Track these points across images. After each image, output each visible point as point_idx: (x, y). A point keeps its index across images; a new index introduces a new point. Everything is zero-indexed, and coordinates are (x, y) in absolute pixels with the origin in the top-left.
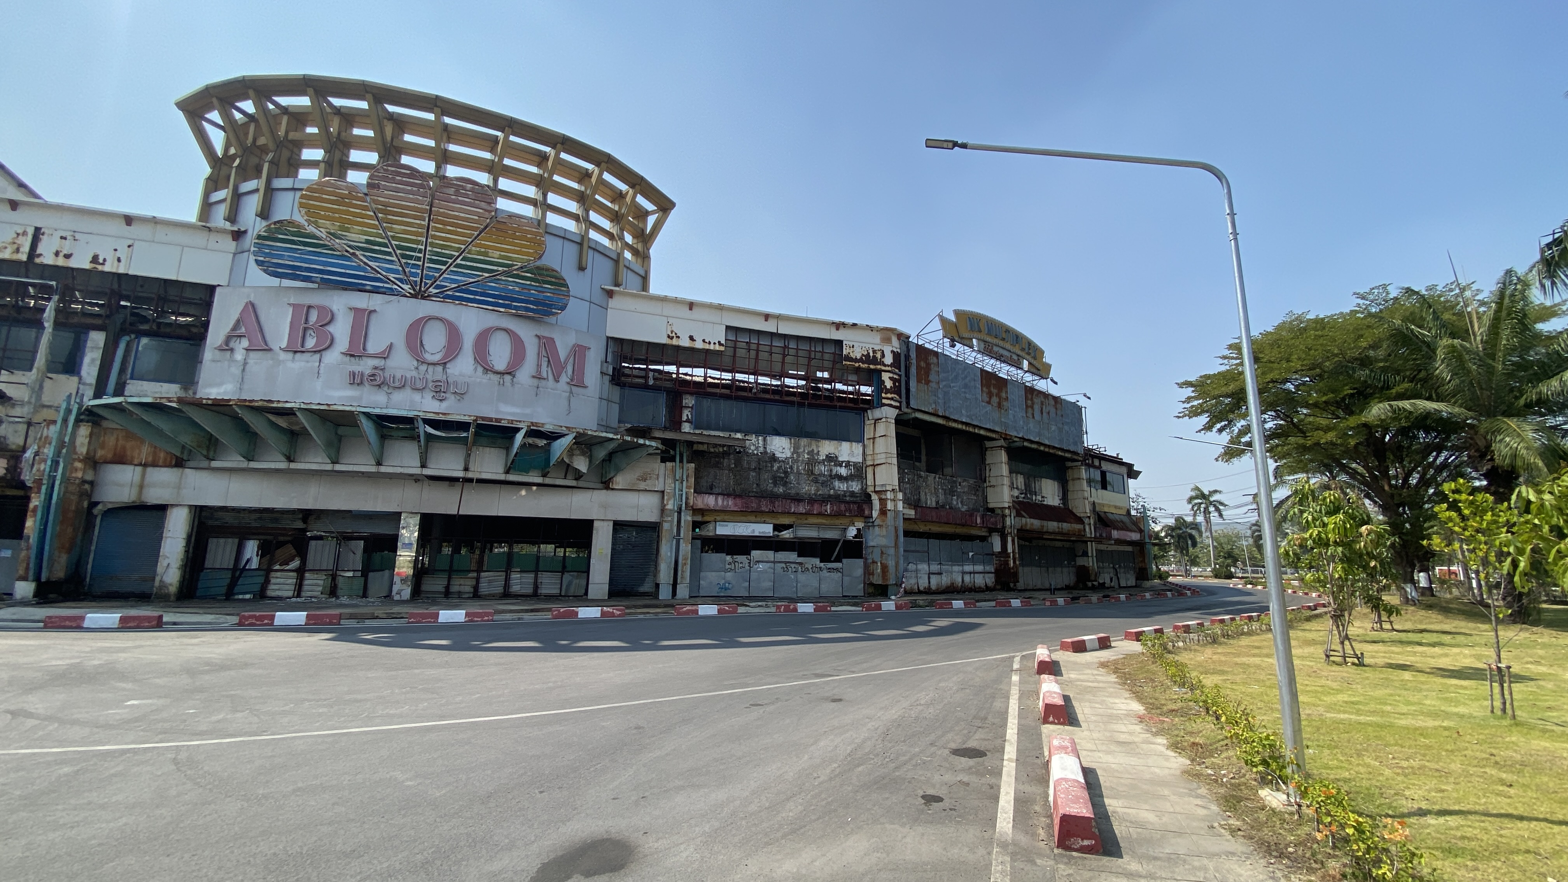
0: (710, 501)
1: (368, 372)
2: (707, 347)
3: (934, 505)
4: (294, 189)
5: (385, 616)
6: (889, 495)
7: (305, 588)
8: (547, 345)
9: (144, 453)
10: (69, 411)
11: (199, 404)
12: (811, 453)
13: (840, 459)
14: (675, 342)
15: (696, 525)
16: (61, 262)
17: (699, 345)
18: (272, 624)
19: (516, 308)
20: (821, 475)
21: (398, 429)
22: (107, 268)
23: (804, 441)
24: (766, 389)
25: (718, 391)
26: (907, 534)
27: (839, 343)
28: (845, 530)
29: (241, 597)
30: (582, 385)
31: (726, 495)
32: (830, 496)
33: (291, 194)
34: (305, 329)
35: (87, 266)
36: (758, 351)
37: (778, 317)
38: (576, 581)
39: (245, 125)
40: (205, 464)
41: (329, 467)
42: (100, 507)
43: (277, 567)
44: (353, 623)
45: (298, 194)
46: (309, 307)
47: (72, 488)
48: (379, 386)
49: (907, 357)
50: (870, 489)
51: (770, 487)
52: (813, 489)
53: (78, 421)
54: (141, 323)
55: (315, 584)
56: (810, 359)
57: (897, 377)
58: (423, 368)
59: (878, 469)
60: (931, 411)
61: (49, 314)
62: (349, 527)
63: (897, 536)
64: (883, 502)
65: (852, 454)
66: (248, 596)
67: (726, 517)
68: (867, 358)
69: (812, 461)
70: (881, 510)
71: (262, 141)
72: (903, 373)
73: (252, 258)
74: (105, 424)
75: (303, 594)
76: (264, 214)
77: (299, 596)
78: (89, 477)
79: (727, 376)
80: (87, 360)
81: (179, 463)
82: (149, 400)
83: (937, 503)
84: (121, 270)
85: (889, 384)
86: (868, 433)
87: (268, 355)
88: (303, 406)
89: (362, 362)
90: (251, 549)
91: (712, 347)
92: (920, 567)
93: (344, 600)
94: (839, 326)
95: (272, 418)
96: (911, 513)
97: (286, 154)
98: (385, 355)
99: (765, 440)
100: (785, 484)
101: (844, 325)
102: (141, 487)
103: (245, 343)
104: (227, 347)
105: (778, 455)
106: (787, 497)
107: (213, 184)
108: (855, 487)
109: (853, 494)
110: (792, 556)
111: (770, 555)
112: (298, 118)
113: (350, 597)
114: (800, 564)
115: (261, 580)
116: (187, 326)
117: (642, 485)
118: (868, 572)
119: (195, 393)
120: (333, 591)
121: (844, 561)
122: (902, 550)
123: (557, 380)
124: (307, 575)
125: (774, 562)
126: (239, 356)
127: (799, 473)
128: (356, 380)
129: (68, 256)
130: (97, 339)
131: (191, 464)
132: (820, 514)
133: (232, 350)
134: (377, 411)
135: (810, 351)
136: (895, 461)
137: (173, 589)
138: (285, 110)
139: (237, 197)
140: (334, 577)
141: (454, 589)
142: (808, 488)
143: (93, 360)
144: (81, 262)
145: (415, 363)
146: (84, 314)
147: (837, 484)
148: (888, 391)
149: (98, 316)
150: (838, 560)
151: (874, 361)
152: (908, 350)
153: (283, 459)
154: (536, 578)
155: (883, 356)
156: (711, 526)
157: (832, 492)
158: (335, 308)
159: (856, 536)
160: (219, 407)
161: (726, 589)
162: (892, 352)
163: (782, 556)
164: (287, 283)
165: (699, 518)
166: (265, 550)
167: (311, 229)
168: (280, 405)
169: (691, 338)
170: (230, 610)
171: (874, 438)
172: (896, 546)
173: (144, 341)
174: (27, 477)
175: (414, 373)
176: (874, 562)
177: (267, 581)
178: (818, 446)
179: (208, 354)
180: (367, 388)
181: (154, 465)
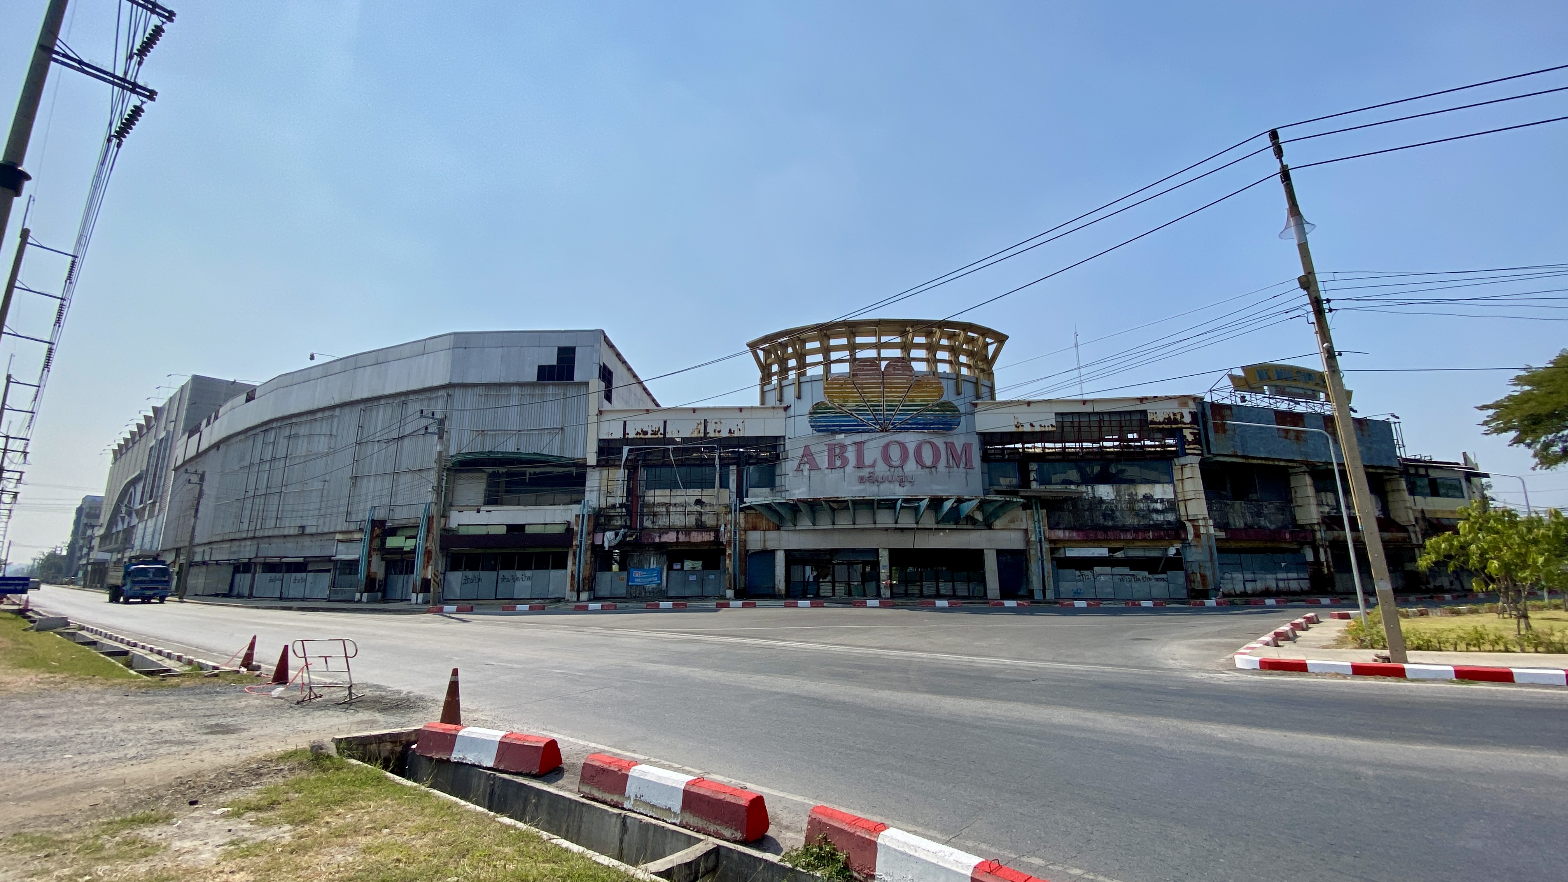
0: (1060, 534)
1: (865, 477)
2: (1043, 429)
3: (1242, 526)
6: (1201, 522)
7: (836, 591)
8: (950, 446)
9: (764, 524)
10: (736, 507)
11: (805, 501)
12: (1131, 495)
13: (1155, 497)
14: (1021, 429)
15: (1053, 551)
16: (717, 435)
17: (1037, 429)
19: (933, 429)
20: (1141, 510)
21: (885, 504)
22: (736, 435)
23: (1123, 487)
24: (1090, 452)
25: (1053, 457)
26: (1220, 550)
27: (1144, 413)
28: (1166, 550)
30: (972, 468)
31: (1072, 529)
32: (1150, 525)
34: (835, 457)
35: (728, 435)
36: (1080, 427)
37: (1093, 401)
38: (977, 588)
40: (792, 528)
41: (850, 526)
42: (750, 552)
43: (822, 580)
46: (835, 444)
47: (742, 544)
48: (873, 482)
49: (1204, 414)
50: (1183, 519)
51: (1101, 521)
52: (1136, 522)
53: (740, 512)
54: (750, 459)
55: (840, 589)
56: (1121, 427)
57: (1196, 431)
58: (892, 469)
59: (1188, 503)
60: (1230, 453)
61: (717, 461)
63: (1212, 554)
64: (1196, 528)
65: (1165, 492)
67: (1072, 545)
68: (1169, 421)
69: (1132, 500)
70: (1195, 533)
72: (1201, 427)
73: (808, 424)
74: (748, 511)
75: (836, 594)
76: (799, 397)
77: (834, 595)
78: (744, 538)
79: (1059, 445)
80: (731, 481)
81: (778, 528)
82: (784, 501)
83: (1246, 524)
84: (742, 435)
85: (1190, 438)
86: (1177, 475)
87: (820, 472)
88: (852, 499)
89: (862, 471)
90: (808, 571)
91: (1047, 429)
92: (1235, 575)
94: (1142, 400)
95: (832, 504)
96: (1222, 535)
98: (873, 466)
99: (1093, 488)
100: (1113, 519)
101: (1146, 398)
102: (765, 541)
103: (807, 466)
104: (799, 469)
105: (1104, 498)
106: (1115, 528)
108: (1171, 517)
109: (1169, 523)
110: (1126, 570)
111: (1108, 569)
113: (858, 596)
114: (1133, 575)
115: (816, 587)
116: (769, 457)
117: (1012, 526)
118: (1189, 580)
120: (850, 593)
121: (1169, 573)
122: (1217, 563)
123: (958, 467)
124: (837, 584)
125: (1112, 575)
126: (806, 473)
127: (1122, 510)
128: (862, 480)
129: (719, 432)
130: (734, 470)
131: (784, 529)
132: (1144, 539)
133: (802, 471)
135: (1120, 421)
136: (1203, 496)
137: (783, 592)
139: (782, 388)
140: (849, 585)
141: (910, 592)
142: (1131, 521)
143: (734, 480)
144: (725, 434)
145: (888, 468)
146: (729, 457)
147: (1155, 516)
148: (1190, 443)
149: (734, 458)
150: (1163, 572)
151: (1176, 421)
152: (1204, 409)
153: (829, 523)
154: (953, 586)
155: (1182, 417)
156: (1062, 551)
157: (1151, 522)
158: (846, 444)
159: (1175, 555)
161: (1079, 593)
162: (1190, 412)
163: (1118, 570)
165: (1053, 546)
166: (815, 571)
167: (831, 405)
168: (842, 499)
169: (1032, 425)
171: (1182, 480)
172: (1212, 560)
173: (752, 467)
174: (724, 539)
175: (888, 473)
176: (1193, 573)
177: (819, 588)
178: (1135, 490)
179: (790, 473)
180: (868, 484)
181: (769, 530)
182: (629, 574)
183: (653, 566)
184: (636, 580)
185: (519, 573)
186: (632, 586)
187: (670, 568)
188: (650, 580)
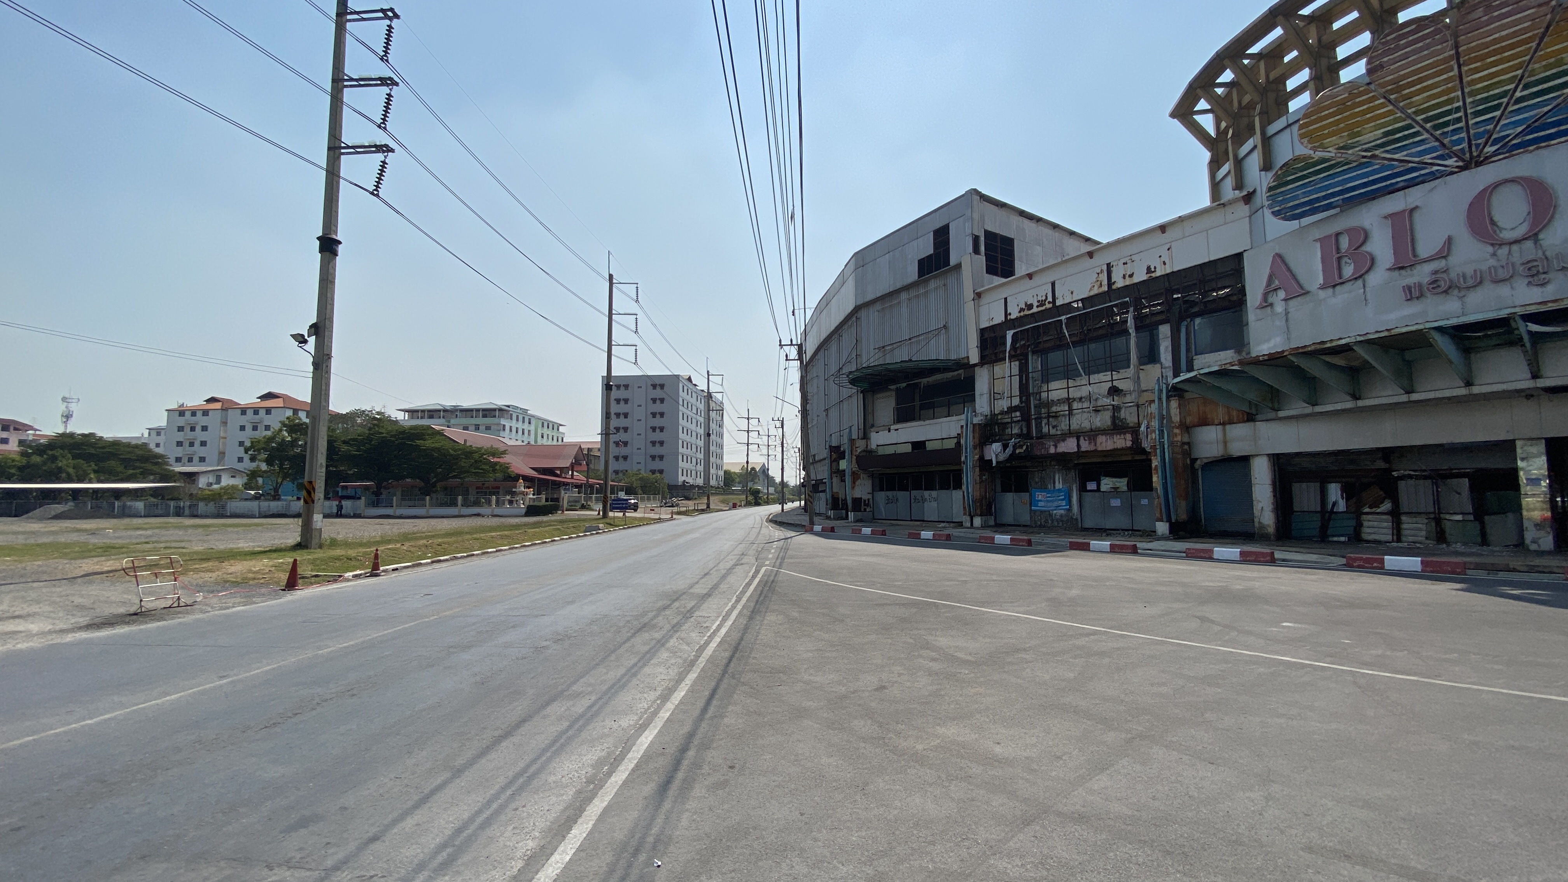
1: (1426, 280)
4: (1289, 126)
5: (1525, 569)
7: (1404, 532)
10: (1160, 391)
11: (1257, 362)
16: (1128, 282)
18: (1383, 568)
21: (1486, 336)
22: (1158, 273)
29: (1335, 539)
33: (1288, 131)
34: (1339, 259)
35: (1145, 277)
39: (1228, 95)
40: (1272, 415)
41: (1404, 398)
42: (1198, 462)
43: (1367, 510)
44: (1481, 574)
45: (1295, 128)
46: (1338, 235)
47: (1177, 450)
48: (1446, 292)
53: (1168, 397)
54: (1192, 307)
55: (1416, 528)
58: (1503, 251)
62: (1444, 464)
66: (1342, 539)
71: (1247, 99)
73: (1267, 213)
74: (1187, 395)
75: (1404, 539)
76: (1266, 166)
77: (1399, 540)
78: (1186, 440)
81: (1250, 418)
82: (1216, 368)
84: (1168, 271)
87: (1307, 298)
88: (1359, 339)
89: (1415, 271)
90: (1334, 492)
93: (1459, 547)
95: (1328, 359)
97: (1272, 96)
98: (1444, 253)
102: (1225, 443)
103: (1282, 294)
104: (1266, 304)
107: (1215, 165)
112: (1275, 53)
113: (1465, 544)
115: (1353, 523)
116: (1227, 295)
119: (1249, 353)
120: (1441, 537)
124: (1403, 518)
126: (1279, 308)
128: (1413, 294)
129: (1131, 276)
130: (1165, 330)
131: (1259, 417)
133: (1271, 305)
134: (1454, 321)
137: (1271, 530)
138: (1260, 56)
139: (1239, 163)
140: (1438, 521)
143: (1167, 347)
144: (1141, 276)
145: (1490, 249)
146: (1153, 314)
149: (1162, 312)
153: (1348, 398)
158: (1366, 224)
160: (1275, 360)
164: (1306, 221)
166: (1349, 492)
167: (1319, 154)
168: (1334, 344)
170: (1330, 551)
173: (1198, 321)
174: (1146, 443)
175: (1492, 262)
177: (1360, 524)
179: (1252, 314)
180: (1431, 298)
181: (1231, 422)
182: (1031, 495)
183: (1059, 485)
184: (1040, 504)
185: (926, 494)
186: (1035, 511)
187: (1083, 489)
188: (1056, 504)
